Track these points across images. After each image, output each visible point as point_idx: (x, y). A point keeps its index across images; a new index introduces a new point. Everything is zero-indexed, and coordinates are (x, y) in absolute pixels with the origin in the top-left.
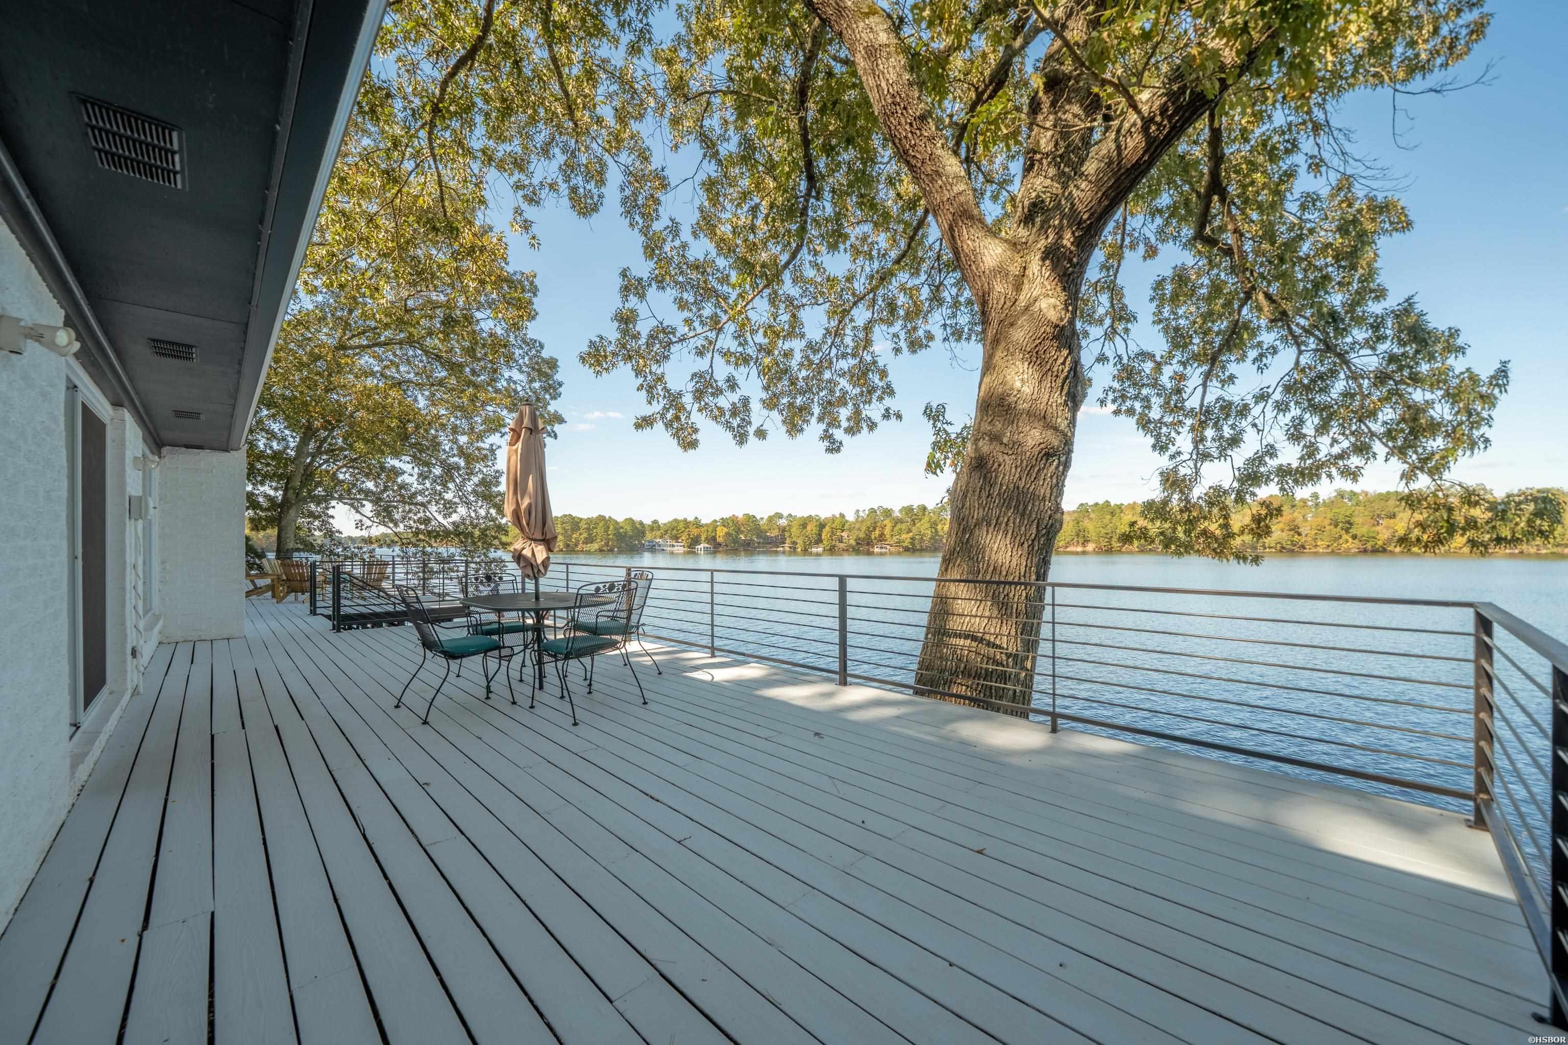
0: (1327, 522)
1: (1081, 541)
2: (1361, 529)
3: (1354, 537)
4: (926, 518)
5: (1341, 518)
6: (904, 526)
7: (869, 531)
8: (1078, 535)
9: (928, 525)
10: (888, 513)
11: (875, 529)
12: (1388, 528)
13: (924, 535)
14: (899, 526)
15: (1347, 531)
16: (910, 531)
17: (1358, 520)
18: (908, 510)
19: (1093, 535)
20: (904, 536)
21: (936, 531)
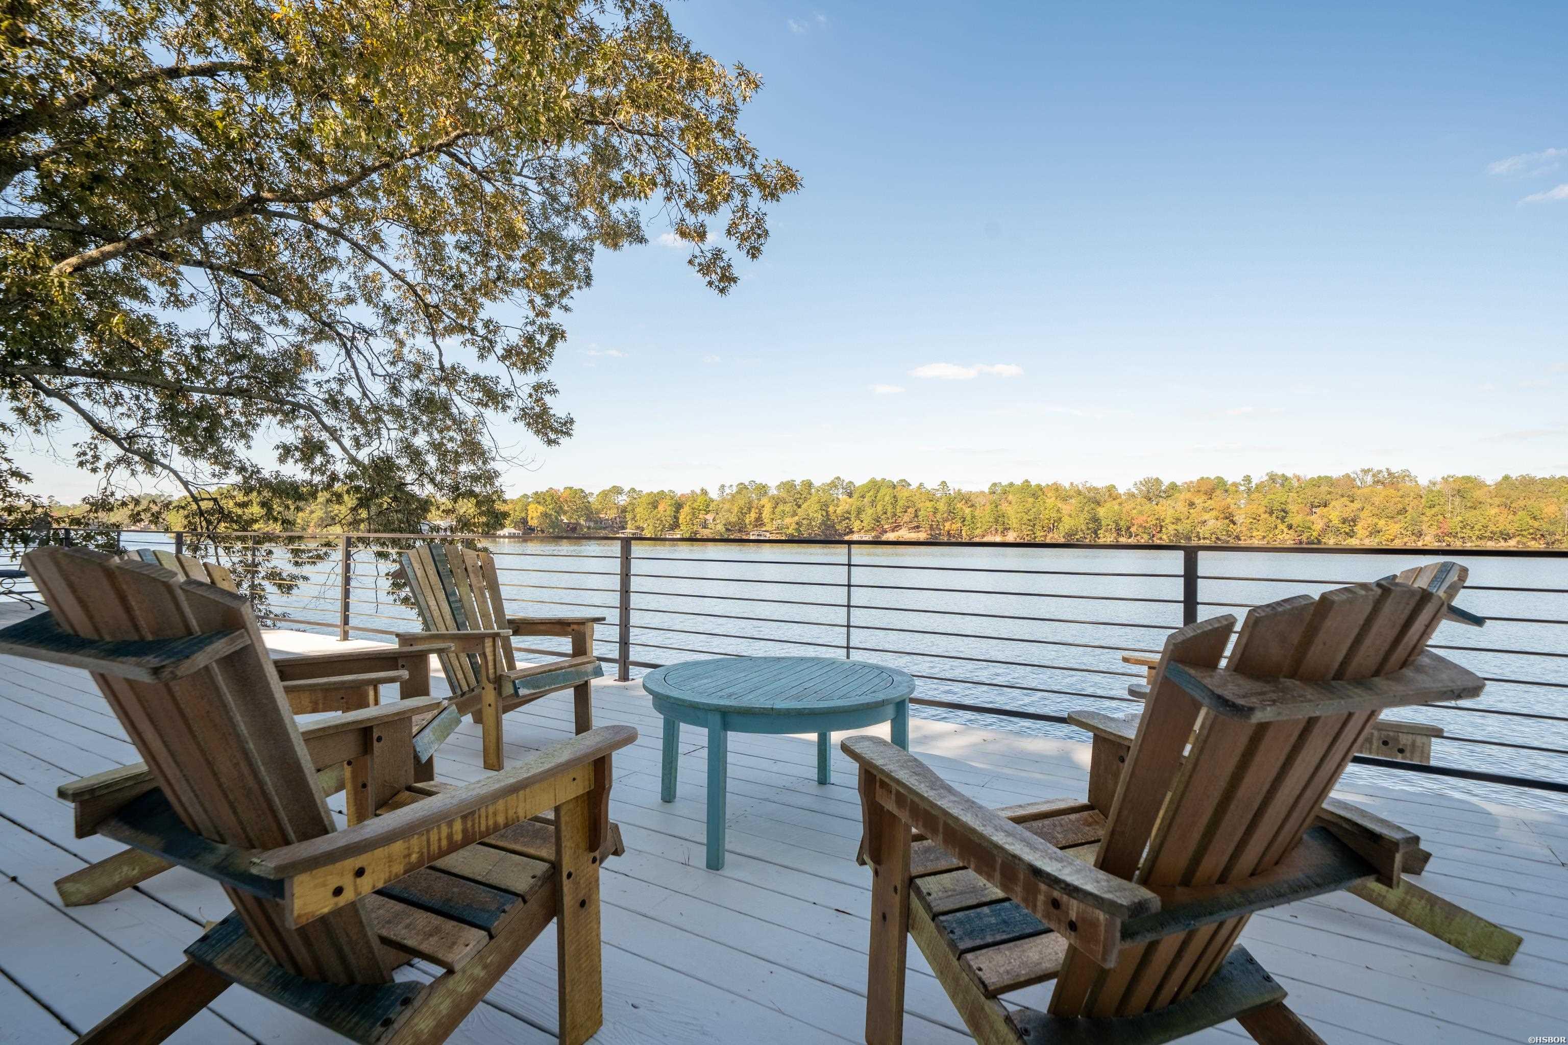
0: (1262, 509)
1: (1000, 528)
2: (1296, 519)
3: (1290, 527)
4: (814, 498)
5: (1276, 506)
6: (788, 508)
7: (743, 513)
8: (997, 521)
9: (817, 507)
10: (762, 489)
11: (750, 509)
12: (1322, 517)
13: (813, 519)
14: (781, 507)
15: (1283, 520)
16: (795, 514)
17: (1291, 507)
18: (788, 486)
19: (1014, 522)
20: (788, 520)
21: (828, 514)
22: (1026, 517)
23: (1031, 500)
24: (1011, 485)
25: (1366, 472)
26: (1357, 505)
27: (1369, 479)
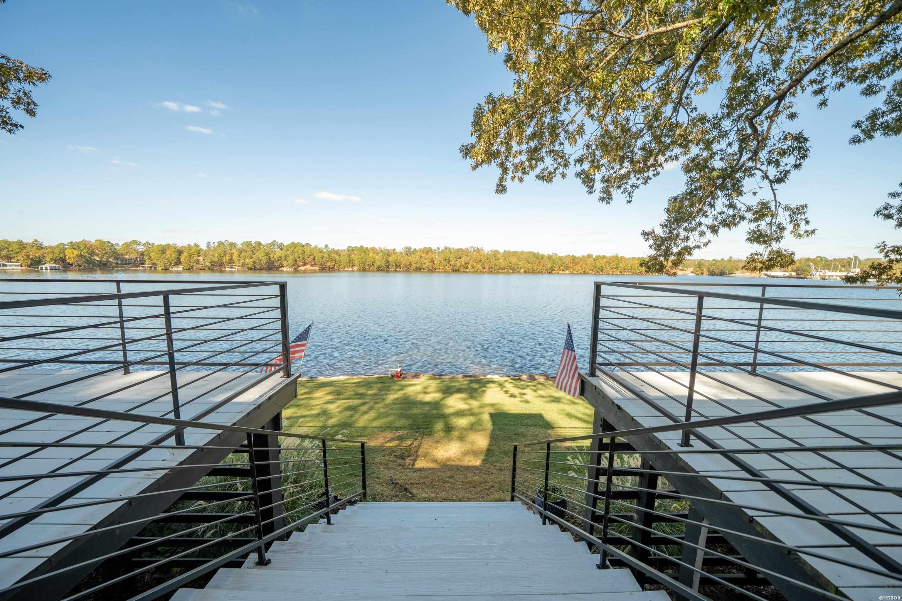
0: (442, 259)
1: (351, 265)
2: (452, 263)
3: (450, 265)
4: (262, 250)
5: (447, 258)
6: (247, 254)
7: (221, 257)
8: (349, 262)
9: (263, 254)
10: (233, 245)
11: (225, 255)
12: (460, 262)
13: (262, 260)
14: (243, 254)
15: (448, 263)
16: (251, 257)
17: (451, 259)
18: (248, 244)
19: (357, 263)
20: (247, 261)
21: (270, 258)
22: (361, 261)
23: (363, 254)
24: (356, 247)
25: (472, 247)
26: (469, 258)
27: (472, 250)
